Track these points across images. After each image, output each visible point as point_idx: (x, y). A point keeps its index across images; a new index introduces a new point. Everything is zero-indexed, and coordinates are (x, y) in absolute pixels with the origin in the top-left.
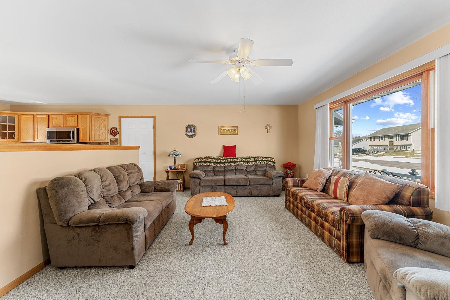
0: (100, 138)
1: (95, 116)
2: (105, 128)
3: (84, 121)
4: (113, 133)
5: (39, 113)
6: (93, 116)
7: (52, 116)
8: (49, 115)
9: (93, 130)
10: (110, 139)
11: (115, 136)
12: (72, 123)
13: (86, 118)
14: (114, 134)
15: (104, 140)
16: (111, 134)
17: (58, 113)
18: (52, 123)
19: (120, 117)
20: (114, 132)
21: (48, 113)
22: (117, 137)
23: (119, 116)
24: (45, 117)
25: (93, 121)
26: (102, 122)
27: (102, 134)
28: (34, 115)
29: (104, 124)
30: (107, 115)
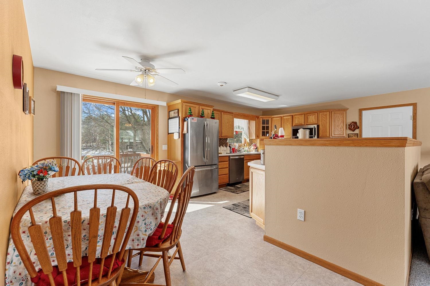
0: (339, 134)
1: (335, 112)
2: (343, 123)
3: (324, 118)
4: (352, 127)
5: (285, 115)
6: (333, 113)
7: (295, 116)
8: (292, 116)
9: (333, 125)
10: (348, 134)
11: (354, 131)
12: (312, 120)
13: (326, 115)
14: (353, 129)
15: (343, 135)
16: (350, 129)
17: (300, 113)
18: (295, 122)
19: (361, 111)
20: (354, 126)
21: (292, 114)
22: (357, 131)
23: (360, 109)
24: (290, 117)
25: (333, 117)
26: (341, 117)
27: (340, 130)
28: (281, 117)
29: (342, 119)
30: (345, 110)
